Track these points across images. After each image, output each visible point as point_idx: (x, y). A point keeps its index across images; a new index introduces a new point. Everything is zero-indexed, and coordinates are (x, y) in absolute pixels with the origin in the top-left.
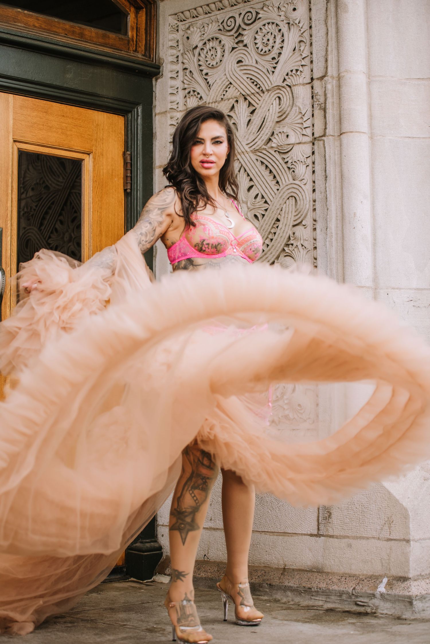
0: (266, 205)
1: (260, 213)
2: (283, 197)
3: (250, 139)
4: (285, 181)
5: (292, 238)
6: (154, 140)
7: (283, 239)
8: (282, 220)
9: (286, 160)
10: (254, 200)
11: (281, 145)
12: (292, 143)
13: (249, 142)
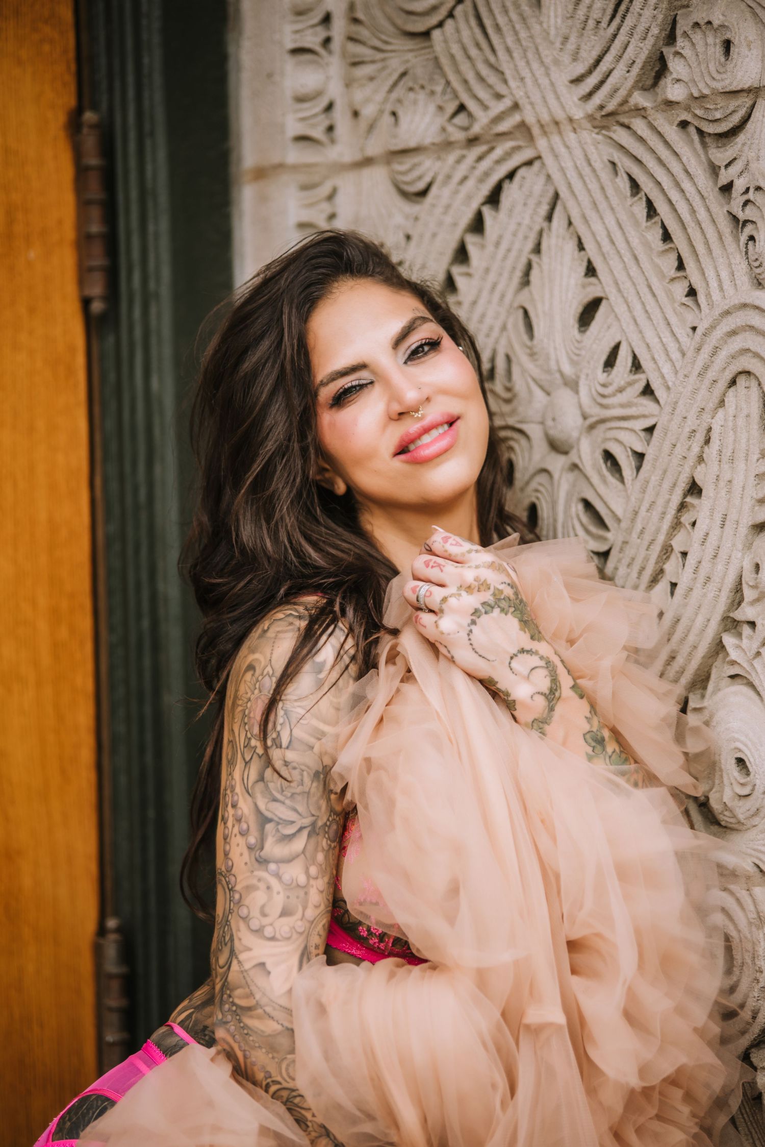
0: (647, 405)
1: (625, 447)
2: (711, 375)
3: (583, 54)
4: (721, 289)
5: (749, 594)
6: (230, 36)
7: (712, 587)
8: (708, 490)
9: (723, 180)
10: (602, 377)
11: (704, 97)
12: (746, 86)
13: (580, 69)
